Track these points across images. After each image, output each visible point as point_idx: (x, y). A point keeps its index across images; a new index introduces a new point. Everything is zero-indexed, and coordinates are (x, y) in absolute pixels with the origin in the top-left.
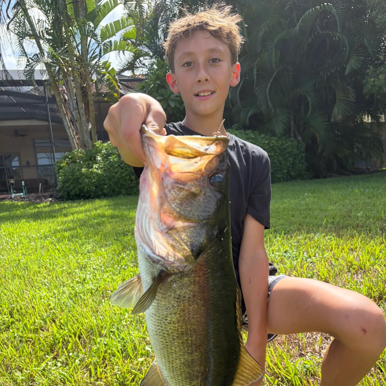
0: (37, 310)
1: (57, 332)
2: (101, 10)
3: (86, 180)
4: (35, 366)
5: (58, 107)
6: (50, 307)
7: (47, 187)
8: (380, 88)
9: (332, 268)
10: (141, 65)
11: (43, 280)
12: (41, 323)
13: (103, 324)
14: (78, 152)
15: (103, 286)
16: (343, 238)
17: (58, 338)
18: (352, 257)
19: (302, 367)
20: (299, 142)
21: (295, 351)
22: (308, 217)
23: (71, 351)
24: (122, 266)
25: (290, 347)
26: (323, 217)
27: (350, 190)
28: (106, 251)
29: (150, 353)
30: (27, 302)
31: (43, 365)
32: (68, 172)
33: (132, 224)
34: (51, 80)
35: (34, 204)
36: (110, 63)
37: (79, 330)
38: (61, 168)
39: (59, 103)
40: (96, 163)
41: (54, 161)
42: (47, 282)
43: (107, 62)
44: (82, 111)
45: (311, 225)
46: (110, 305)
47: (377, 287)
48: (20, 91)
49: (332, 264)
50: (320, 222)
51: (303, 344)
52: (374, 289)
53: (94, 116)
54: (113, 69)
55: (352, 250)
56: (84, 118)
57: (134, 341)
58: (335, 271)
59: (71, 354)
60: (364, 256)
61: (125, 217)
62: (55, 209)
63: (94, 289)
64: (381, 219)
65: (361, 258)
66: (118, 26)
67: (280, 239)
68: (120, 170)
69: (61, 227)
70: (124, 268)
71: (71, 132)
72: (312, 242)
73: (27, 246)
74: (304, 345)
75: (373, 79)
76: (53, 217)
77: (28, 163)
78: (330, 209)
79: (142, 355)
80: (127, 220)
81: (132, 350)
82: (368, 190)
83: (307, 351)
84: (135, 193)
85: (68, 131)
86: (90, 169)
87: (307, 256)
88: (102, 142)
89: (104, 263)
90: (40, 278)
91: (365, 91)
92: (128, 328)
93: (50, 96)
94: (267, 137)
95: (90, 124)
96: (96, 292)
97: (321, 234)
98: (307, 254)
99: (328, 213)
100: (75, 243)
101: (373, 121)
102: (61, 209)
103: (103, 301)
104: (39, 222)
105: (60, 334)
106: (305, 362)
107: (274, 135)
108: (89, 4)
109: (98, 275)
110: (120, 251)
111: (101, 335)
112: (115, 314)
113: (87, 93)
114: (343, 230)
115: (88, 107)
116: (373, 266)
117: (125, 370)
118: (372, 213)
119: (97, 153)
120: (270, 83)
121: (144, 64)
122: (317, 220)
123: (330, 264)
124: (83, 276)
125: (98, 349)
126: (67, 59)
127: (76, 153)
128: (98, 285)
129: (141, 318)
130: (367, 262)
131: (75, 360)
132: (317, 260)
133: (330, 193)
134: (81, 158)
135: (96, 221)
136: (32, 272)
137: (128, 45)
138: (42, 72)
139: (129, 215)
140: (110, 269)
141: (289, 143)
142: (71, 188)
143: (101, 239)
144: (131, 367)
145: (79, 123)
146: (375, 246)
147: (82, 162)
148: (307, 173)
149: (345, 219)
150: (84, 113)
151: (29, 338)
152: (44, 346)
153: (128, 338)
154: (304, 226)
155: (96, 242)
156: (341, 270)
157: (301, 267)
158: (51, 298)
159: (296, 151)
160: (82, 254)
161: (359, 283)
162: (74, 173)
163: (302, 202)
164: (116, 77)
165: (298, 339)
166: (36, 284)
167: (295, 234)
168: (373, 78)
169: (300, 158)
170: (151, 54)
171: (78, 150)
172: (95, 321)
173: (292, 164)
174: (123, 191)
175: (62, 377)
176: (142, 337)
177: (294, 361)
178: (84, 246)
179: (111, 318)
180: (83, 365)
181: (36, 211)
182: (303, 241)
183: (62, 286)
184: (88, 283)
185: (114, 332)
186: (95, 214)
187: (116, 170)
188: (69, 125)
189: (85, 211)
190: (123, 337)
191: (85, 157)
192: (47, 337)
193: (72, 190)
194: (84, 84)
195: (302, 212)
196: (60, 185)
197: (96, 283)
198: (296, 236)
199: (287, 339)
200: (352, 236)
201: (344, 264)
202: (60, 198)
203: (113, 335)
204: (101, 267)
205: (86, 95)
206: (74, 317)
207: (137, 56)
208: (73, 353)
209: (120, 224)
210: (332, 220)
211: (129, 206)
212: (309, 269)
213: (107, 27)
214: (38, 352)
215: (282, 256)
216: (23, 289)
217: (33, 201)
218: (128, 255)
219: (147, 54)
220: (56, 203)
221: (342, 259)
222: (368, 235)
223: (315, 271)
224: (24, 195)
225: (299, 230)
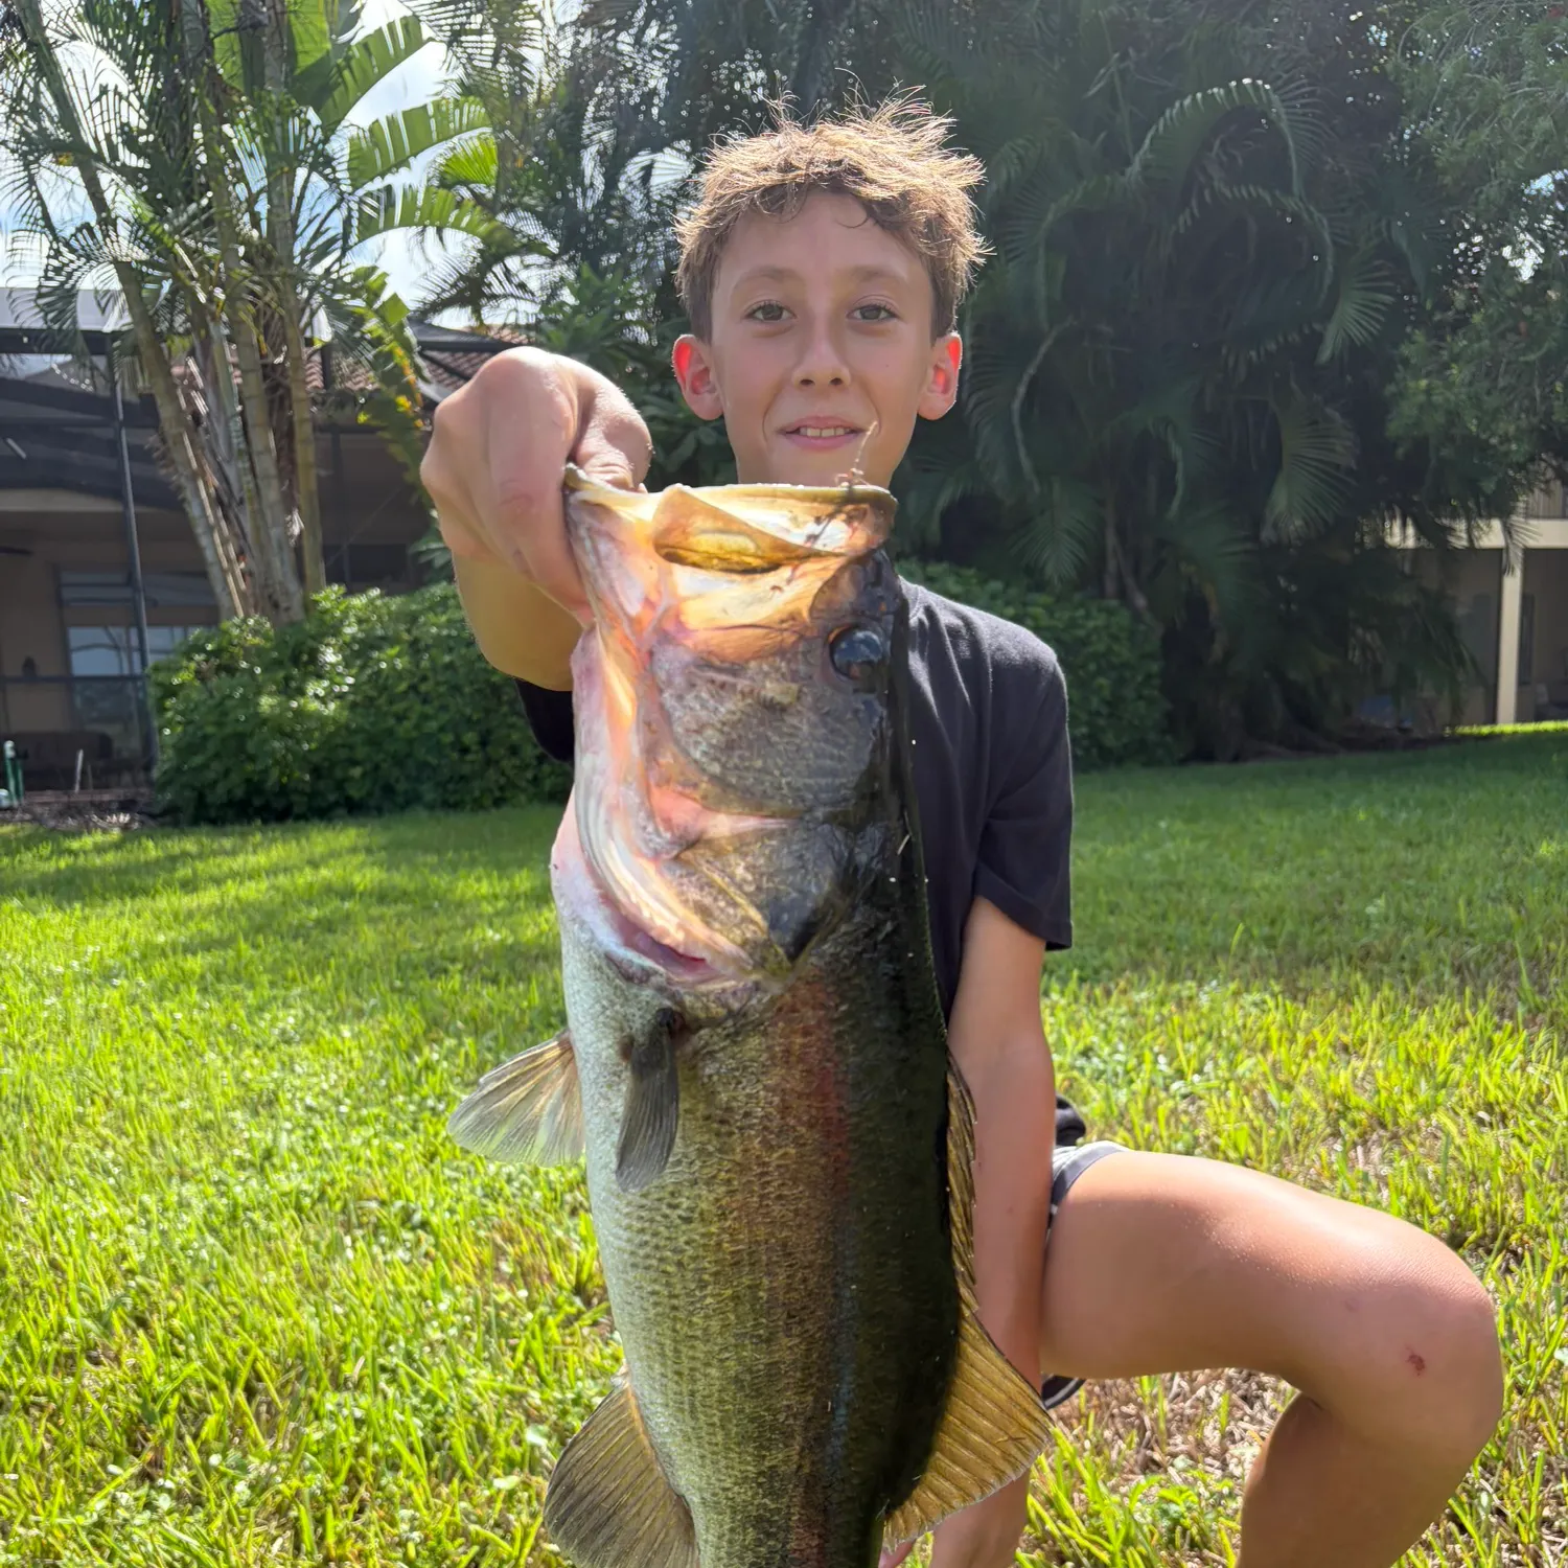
0: (71, 1275)
1: (158, 1369)
2: (353, 63)
3: (277, 744)
4: (62, 1511)
5: (164, 441)
6: (125, 1266)
7: (108, 764)
8: (1454, 416)
9: (1267, 1119)
10: (510, 289)
11: (95, 1153)
12: (87, 1331)
13: (348, 1338)
14: (245, 627)
15: (346, 1183)
16: (1311, 1000)
17: (160, 1395)
18: (1344, 1076)
19: (1153, 1514)
20: (1137, 616)
21: (1124, 1449)
22: (1172, 917)
23: (215, 1445)
24: (424, 1099)
25: (1108, 1434)
26: (1232, 917)
27: (1335, 811)
28: (356, 1036)
29: (544, 1456)
30: (27, 1242)
31: (98, 1504)
32: (203, 709)
33: (464, 929)
34: (142, 335)
35: (53, 835)
36: (385, 275)
37: (249, 1359)
38: (171, 691)
39: (169, 427)
40: (320, 677)
41: (144, 663)
42: (115, 1163)
43: (373, 269)
44: (267, 464)
45: (1186, 948)
46: (374, 1260)
47: (1444, 1197)
48: (12, 375)
49: (1267, 1104)
50: (1220, 935)
51: (1155, 1420)
52: (1430, 1202)
53: (313, 485)
54: (395, 298)
55: (1345, 1048)
56: (272, 494)
57: (475, 1406)
58: (1279, 1130)
59: (215, 1460)
60: (1394, 1076)
61: (436, 897)
62: (142, 858)
63: (306, 1194)
64: (1458, 929)
65: (1381, 1082)
66: (419, 128)
67: (1063, 1002)
68: (418, 708)
69: (173, 934)
70: (433, 1109)
71: (218, 547)
72: (1190, 1015)
73: (28, 1012)
74: (1162, 1425)
75: (1423, 383)
76: (134, 892)
77: (29, 665)
78: (1257, 884)
79: (510, 1465)
80: (447, 910)
81: (470, 1446)
82: (1404, 815)
83: (1171, 1449)
84: (475, 801)
85: (204, 541)
86: (292, 698)
87: (1169, 1071)
88: (343, 589)
89: (350, 1087)
90: (82, 1145)
91: (1394, 427)
92: (451, 1353)
93: (133, 398)
94: (1013, 592)
95: (296, 517)
96: (319, 1207)
97: (1225, 983)
98: (1170, 1064)
99: (1250, 899)
100: (228, 1001)
101: (1424, 542)
102: (173, 860)
103: (348, 1240)
104: (78, 913)
105: (170, 1377)
106: (1165, 1493)
107: (1040, 586)
108: (305, 37)
109: (324, 1136)
110: (415, 1039)
111: (338, 1384)
112: (398, 1297)
113: (288, 390)
114: (1312, 971)
115: (291, 450)
116: (1426, 1115)
117: (442, 1527)
118: (1420, 905)
119: (325, 635)
120: (1026, 379)
121: (522, 286)
122: (1209, 928)
123: (1258, 1102)
124: (263, 1138)
125: (331, 1438)
126: (211, 252)
127: (236, 632)
128: (327, 1178)
129: (504, 1314)
130: (1406, 1098)
131: (232, 1483)
132: (1209, 1089)
133: (1258, 822)
134: (259, 651)
135: (315, 913)
136: (49, 1121)
137: (459, 204)
138: (103, 300)
139: (450, 890)
140: (376, 1110)
141: (1099, 620)
142: (211, 775)
143: (336, 988)
144: (466, 1515)
145: (253, 512)
146: (1434, 1036)
147: (258, 670)
148: (1169, 738)
149: (1318, 927)
150: (273, 471)
151: (37, 1394)
152: (100, 1425)
153: (450, 1396)
154: (1159, 952)
155: (317, 998)
156: (1302, 1129)
157: (1149, 1114)
158: (130, 1229)
159: (1124, 652)
160: (258, 1047)
161: (1374, 1182)
162: (225, 714)
163: (1148, 856)
164: (409, 332)
165: (1135, 1402)
166: (67, 1169)
167: (1122, 984)
168: (1428, 375)
169: (1139, 678)
170: (554, 246)
171: (244, 621)
172: (314, 1325)
173: (1108, 703)
174: (429, 793)
175: (178, 1553)
176: (511, 1393)
177: (1123, 1490)
178: (267, 1016)
179: (380, 1312)
180: (265, 1503)
181: (62, 864)
182: (1151, 1011)
183: (175, 1181)
184: (284, 1167)
185: (394, 1371)
186: (311, 885)
187: (399, 707)
188: (212, 519)
189: (273, 871)
190: (429, 1392)
191: (273, 649)
192: (113, 1389)
193: (215, 782)
194: (277, 355)
195: (1149, 895)
196: (165, 760)
197: (320, 1168)
198: (1124, 992)
199: (1095, 1402)
200: (1347, 996)
201: (1314, 1105)
202: (164, 813)
203: (389, 1382)
204: (339, 1102)
205: (282, 399)
206: (225, 1306)
207: (494, 252)
208: (225, 1457)
209: (416, 927)
210: (1266, 930)
211: (450, 854)
212: (1178, 1121)
213: (374, 128)
214: (78, 1451)
215: (1073, 1067)
216: (8, 1191)
217: (52, 823)
218: (450, 1055)
219: (534, 246)
220: (150, 837)
221: (1308, 1085)
222: (1406, 990)
223: (1201, 1131)
224: (10, 797)
225: (1137, 966)
